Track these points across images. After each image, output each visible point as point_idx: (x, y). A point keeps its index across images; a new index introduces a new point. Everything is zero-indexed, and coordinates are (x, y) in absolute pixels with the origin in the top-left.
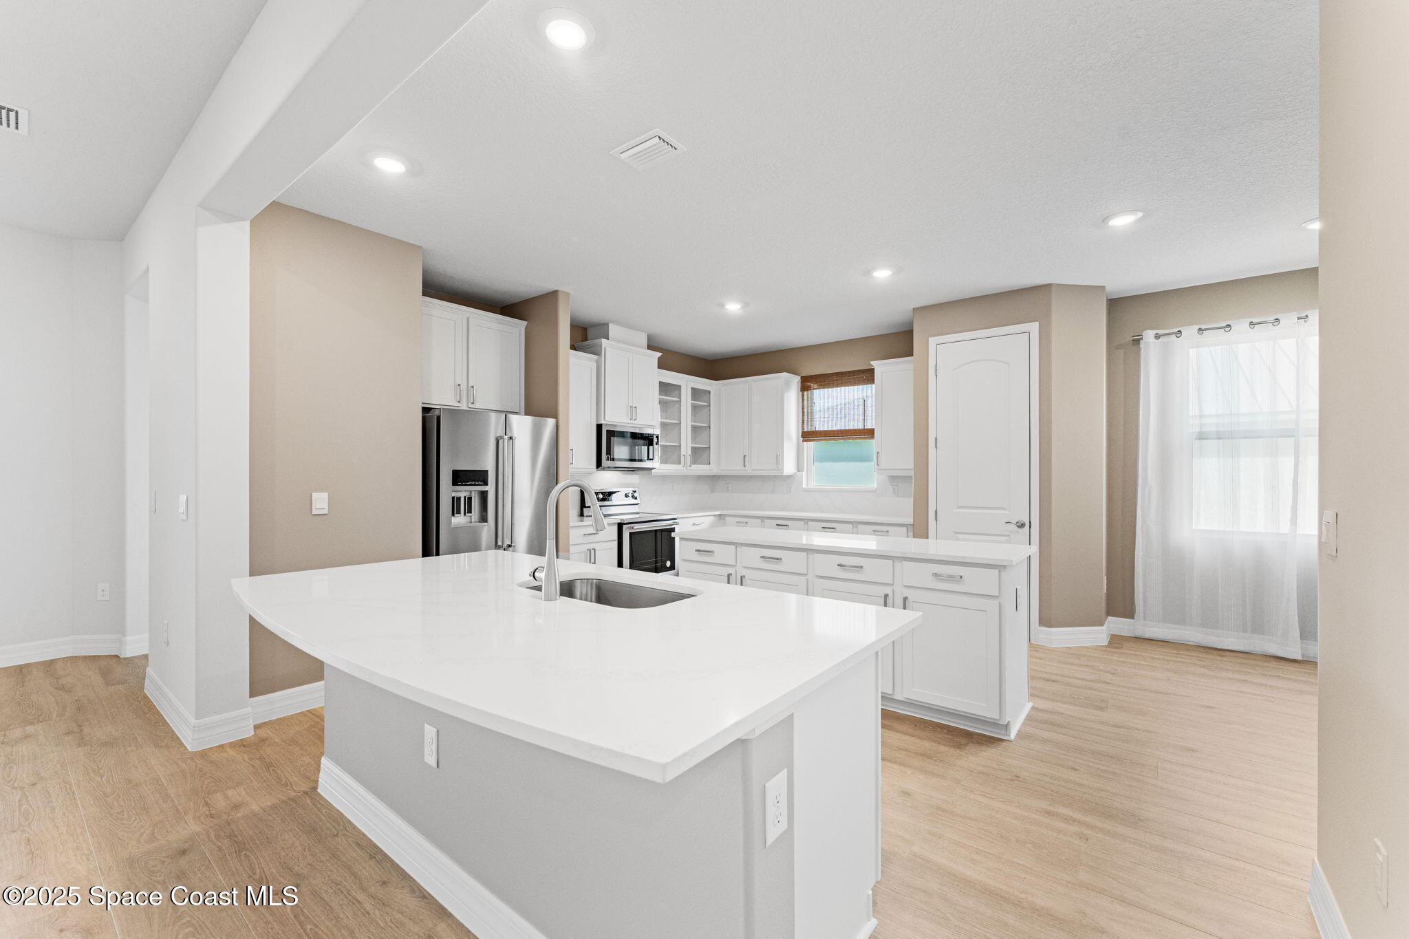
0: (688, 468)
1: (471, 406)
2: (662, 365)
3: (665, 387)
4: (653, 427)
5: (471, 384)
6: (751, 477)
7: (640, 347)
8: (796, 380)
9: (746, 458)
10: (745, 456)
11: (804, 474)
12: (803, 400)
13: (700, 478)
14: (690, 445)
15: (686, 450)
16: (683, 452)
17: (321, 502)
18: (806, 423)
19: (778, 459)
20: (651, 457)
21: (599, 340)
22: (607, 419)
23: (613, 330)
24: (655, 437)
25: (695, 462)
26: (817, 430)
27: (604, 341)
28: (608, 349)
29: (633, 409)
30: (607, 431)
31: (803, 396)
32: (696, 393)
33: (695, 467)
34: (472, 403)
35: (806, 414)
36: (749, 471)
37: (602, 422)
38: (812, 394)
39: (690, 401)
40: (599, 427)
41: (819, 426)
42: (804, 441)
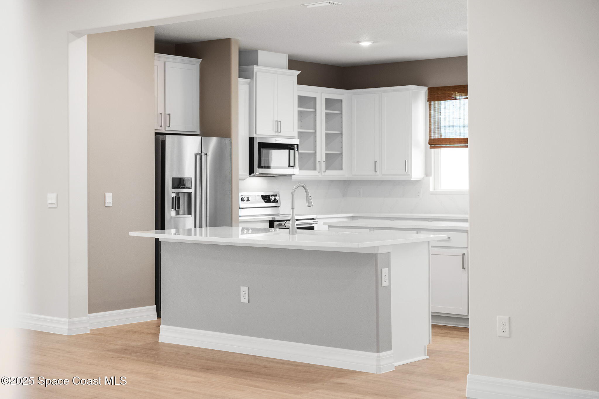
0: (323, 174)
1: (167, 129)
2: (301, 81)
3: (302, 101)
4: (293, 138)
5: (167, 112)
6: (382, 181)
7: (283, 68)
8: (422, 92)
9: (377, 164)
10: (375, 162)
11: (431, 178)
12: (430, 109)
13: (332, 183)
14: (324, 152)
15: (321, 157)
16: (318, 159)
17: (109, 198)
18: (432, 131)
19: (406, 164)
20: (292, 164)
21: (252, 66)
22: (258, 133)
23: (262, 56)
24: (296, 146)
25: (328, 168)
26: (443, 137)
27: (255, 67)
28: (258, 74)
29: (278, 123)
30: (259, 143)
31: (430, 105)
32: (329, 103)
33: (329, 172)
34: (168, 127)
35: (432, 122)
36: (379, 176)
37: (254, 136)
38: (438, 105)
39: (324, 111)
40: (251, 140)
41: (446, 134)
42: (431, 147)
